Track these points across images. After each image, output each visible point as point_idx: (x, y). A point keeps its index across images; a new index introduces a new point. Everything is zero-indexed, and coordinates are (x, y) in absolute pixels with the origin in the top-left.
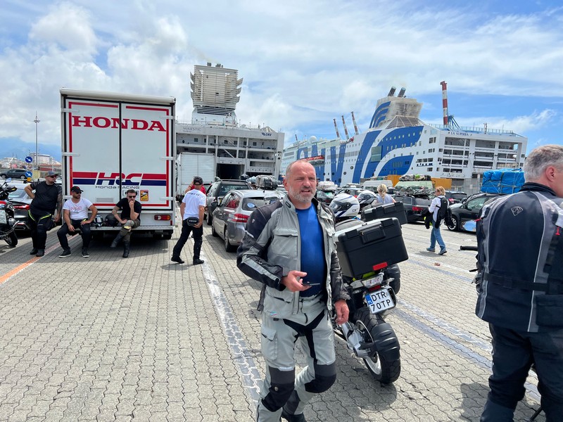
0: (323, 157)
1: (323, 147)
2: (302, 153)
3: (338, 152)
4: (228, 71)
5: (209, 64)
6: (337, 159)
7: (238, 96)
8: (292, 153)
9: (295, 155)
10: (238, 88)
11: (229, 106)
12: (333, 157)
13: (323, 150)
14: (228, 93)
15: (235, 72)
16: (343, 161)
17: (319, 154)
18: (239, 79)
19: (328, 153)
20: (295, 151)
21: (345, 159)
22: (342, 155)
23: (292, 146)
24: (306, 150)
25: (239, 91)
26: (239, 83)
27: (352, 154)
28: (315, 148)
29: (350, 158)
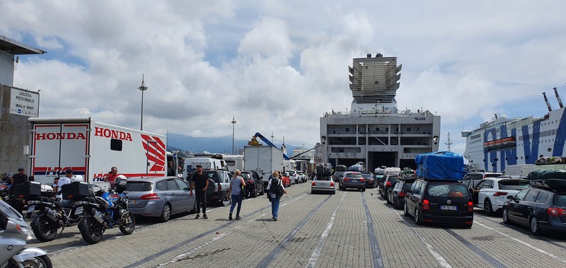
0: (514, 138)
1: (512, 127)
2: (490, 135)
3: (531, 132)
4: (387, 59)
5: (369, 56)
6: (531, 140)
7: (398, 82)
8: (479, 136)
9: (482, 137)
10: (397, 74)
11: (389, 93)
12: (526, 137)
13: (514, 131)
14: (388, 81)
15: (394, 59)
16: (539, 142)
17: (509, 135)
18: (398, 65)
19: (519, 134)
20: (482, 133)
21: (541, 139)
22: (537, 135)
23: (479, 127)
24: (494, 131)
25: (398, 77)
26: (399, 69)
27: (549, 133)
28: (504, 129)
29: (547, 138)
